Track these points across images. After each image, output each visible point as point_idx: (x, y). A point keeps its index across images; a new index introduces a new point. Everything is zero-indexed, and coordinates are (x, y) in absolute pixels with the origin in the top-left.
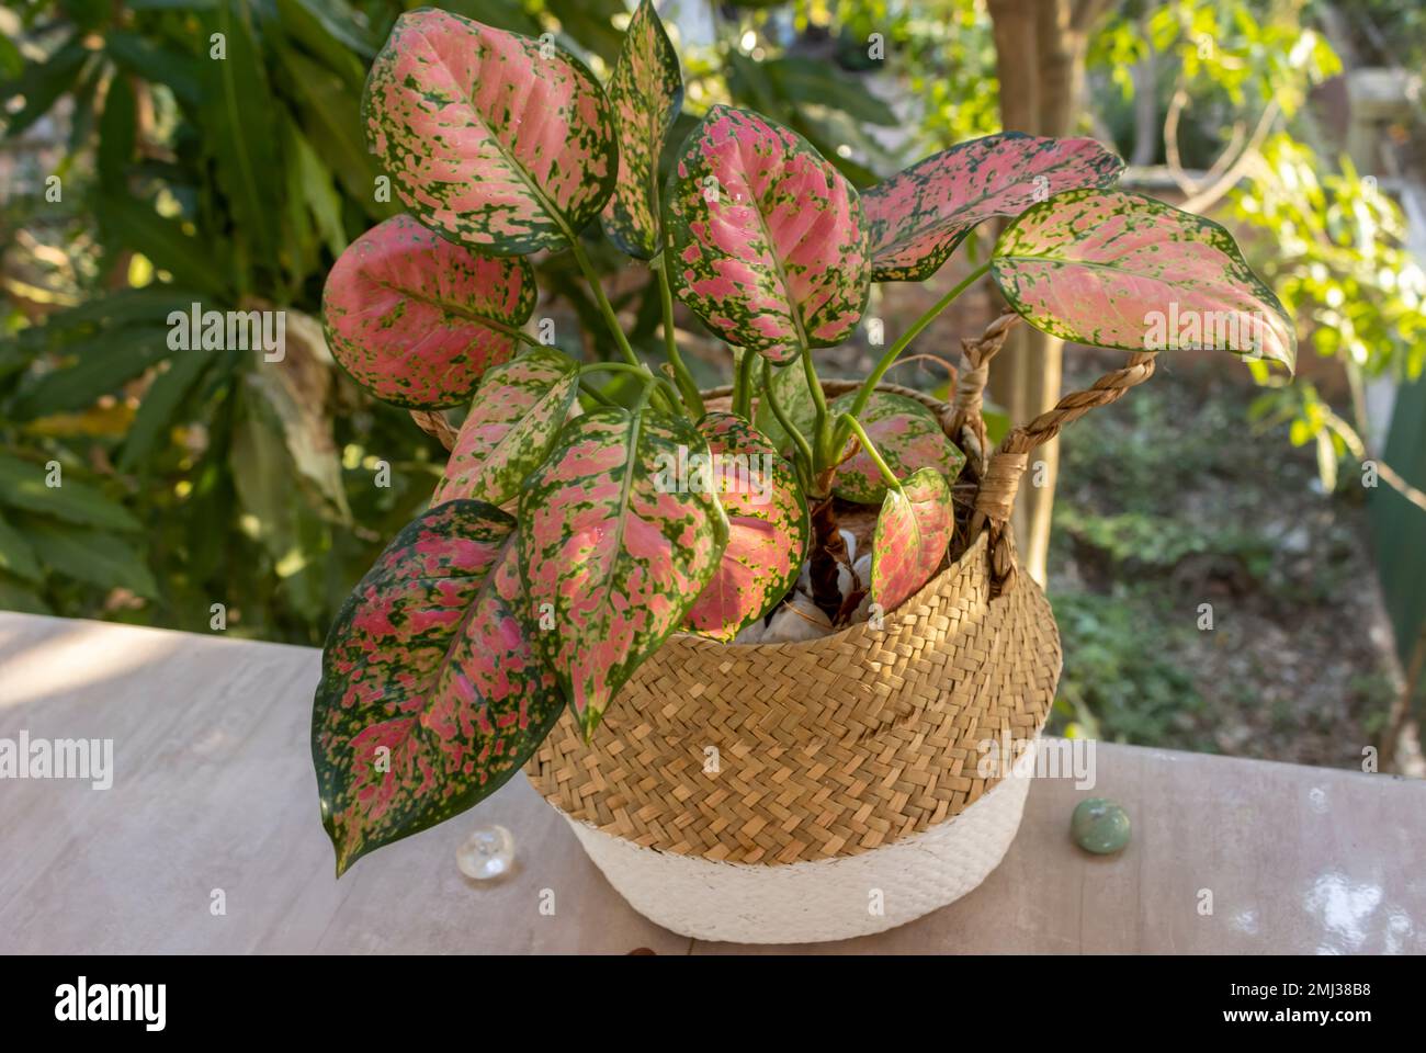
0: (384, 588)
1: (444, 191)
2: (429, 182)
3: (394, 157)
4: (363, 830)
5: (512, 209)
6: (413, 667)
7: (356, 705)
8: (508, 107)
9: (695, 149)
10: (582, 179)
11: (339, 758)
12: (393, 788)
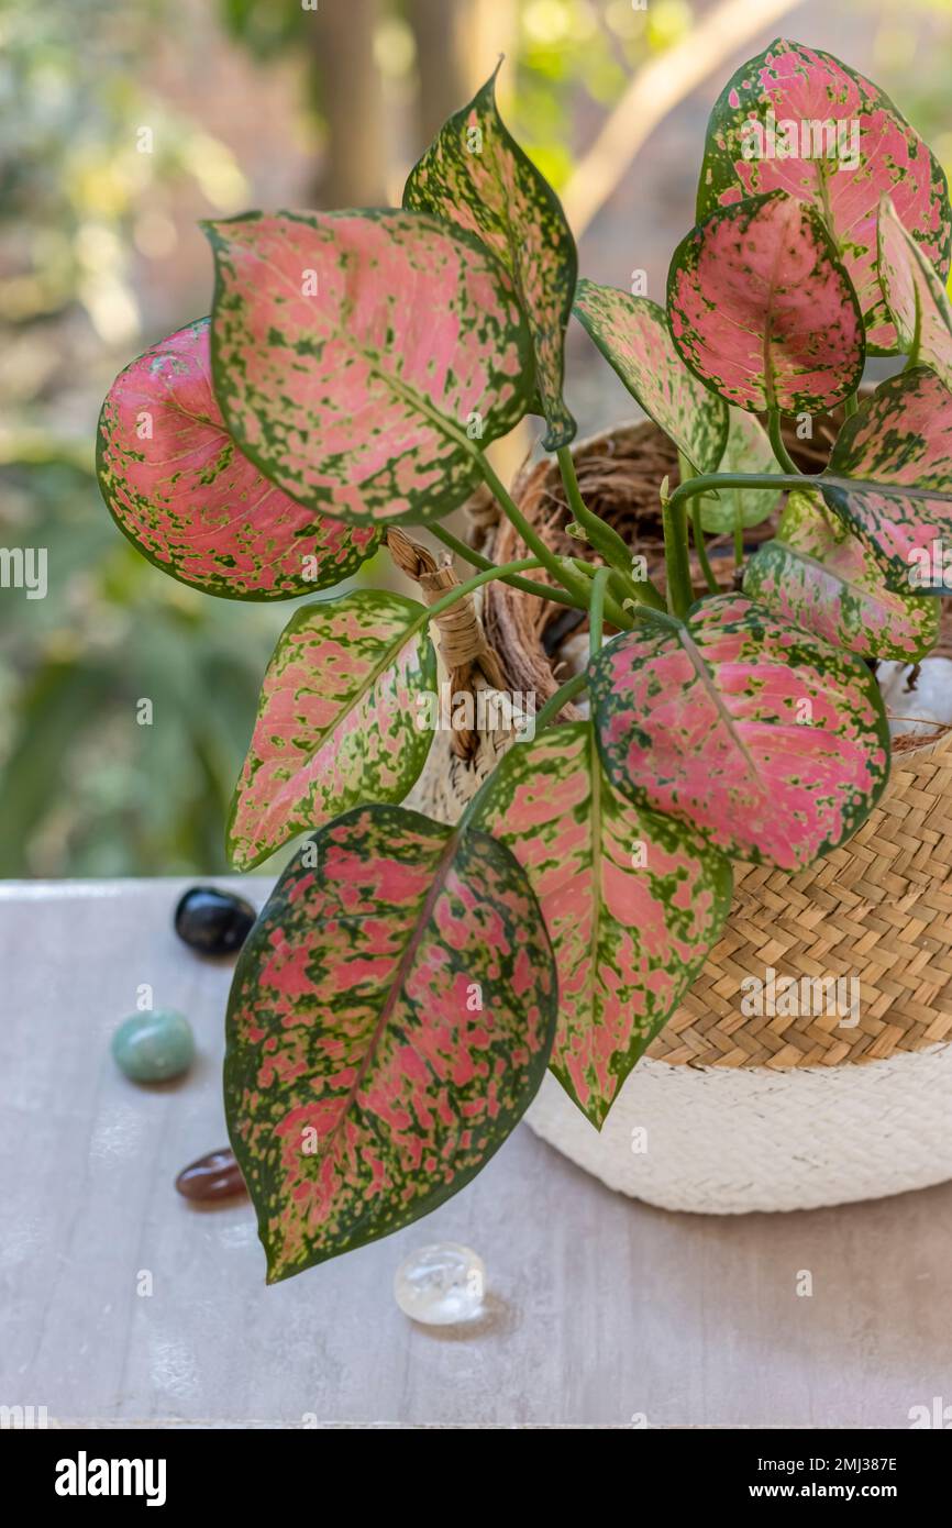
0: (293, 932)
1: (339, 464)
2: (321, 459)
3: (273, 441)
4: (305, 1236)
5: (415, 453)
6: (339, 1031)
7: (276, 1083)
8: (390, 324)
11: (264, 1151)
12: (334, 1184)
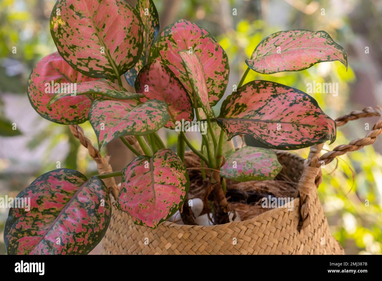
0: (35, 192)
1: (75, 49)
2: (70, 44)
3: (59, 33)
5: (98, 61)
6: (43, 221)
7: (21, 229)
8: (105, 23)
9: (170, 29)
10: (127, 55)
11: (13, 244)
